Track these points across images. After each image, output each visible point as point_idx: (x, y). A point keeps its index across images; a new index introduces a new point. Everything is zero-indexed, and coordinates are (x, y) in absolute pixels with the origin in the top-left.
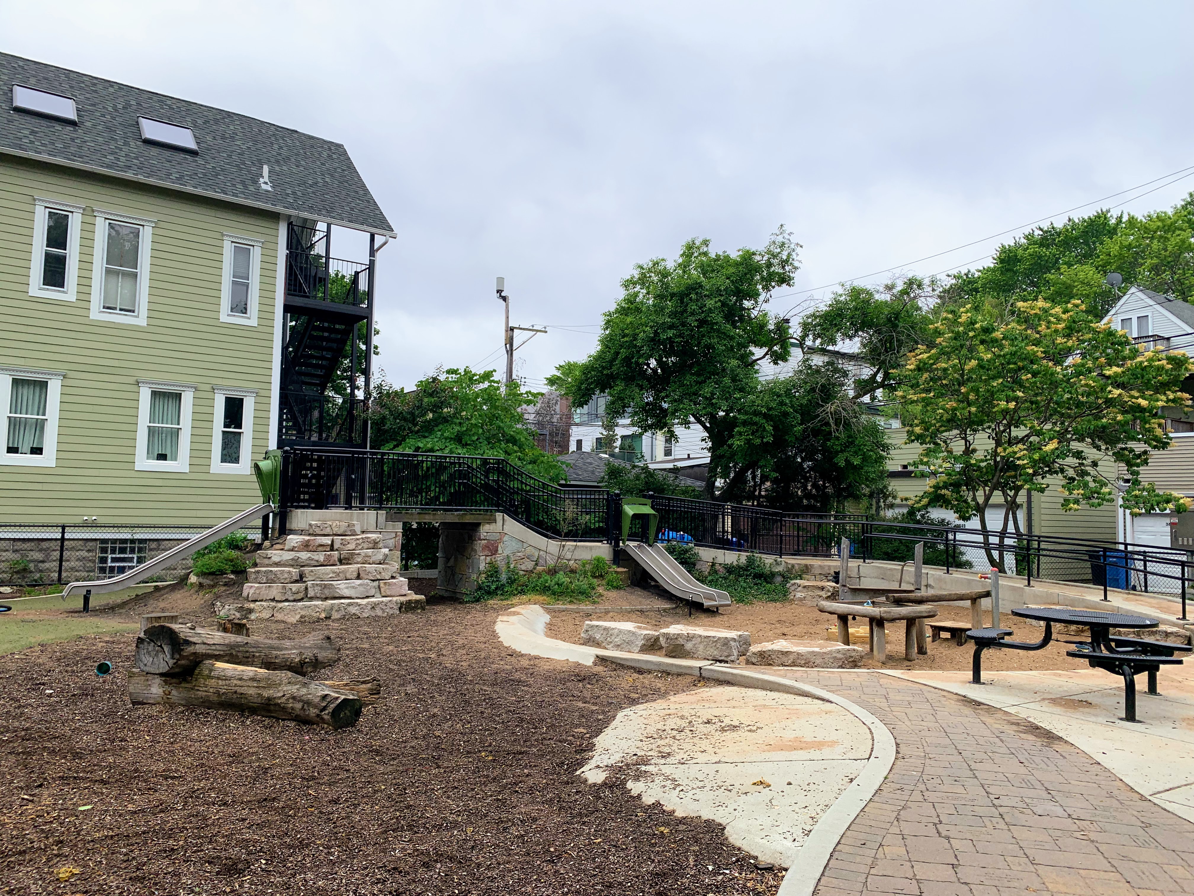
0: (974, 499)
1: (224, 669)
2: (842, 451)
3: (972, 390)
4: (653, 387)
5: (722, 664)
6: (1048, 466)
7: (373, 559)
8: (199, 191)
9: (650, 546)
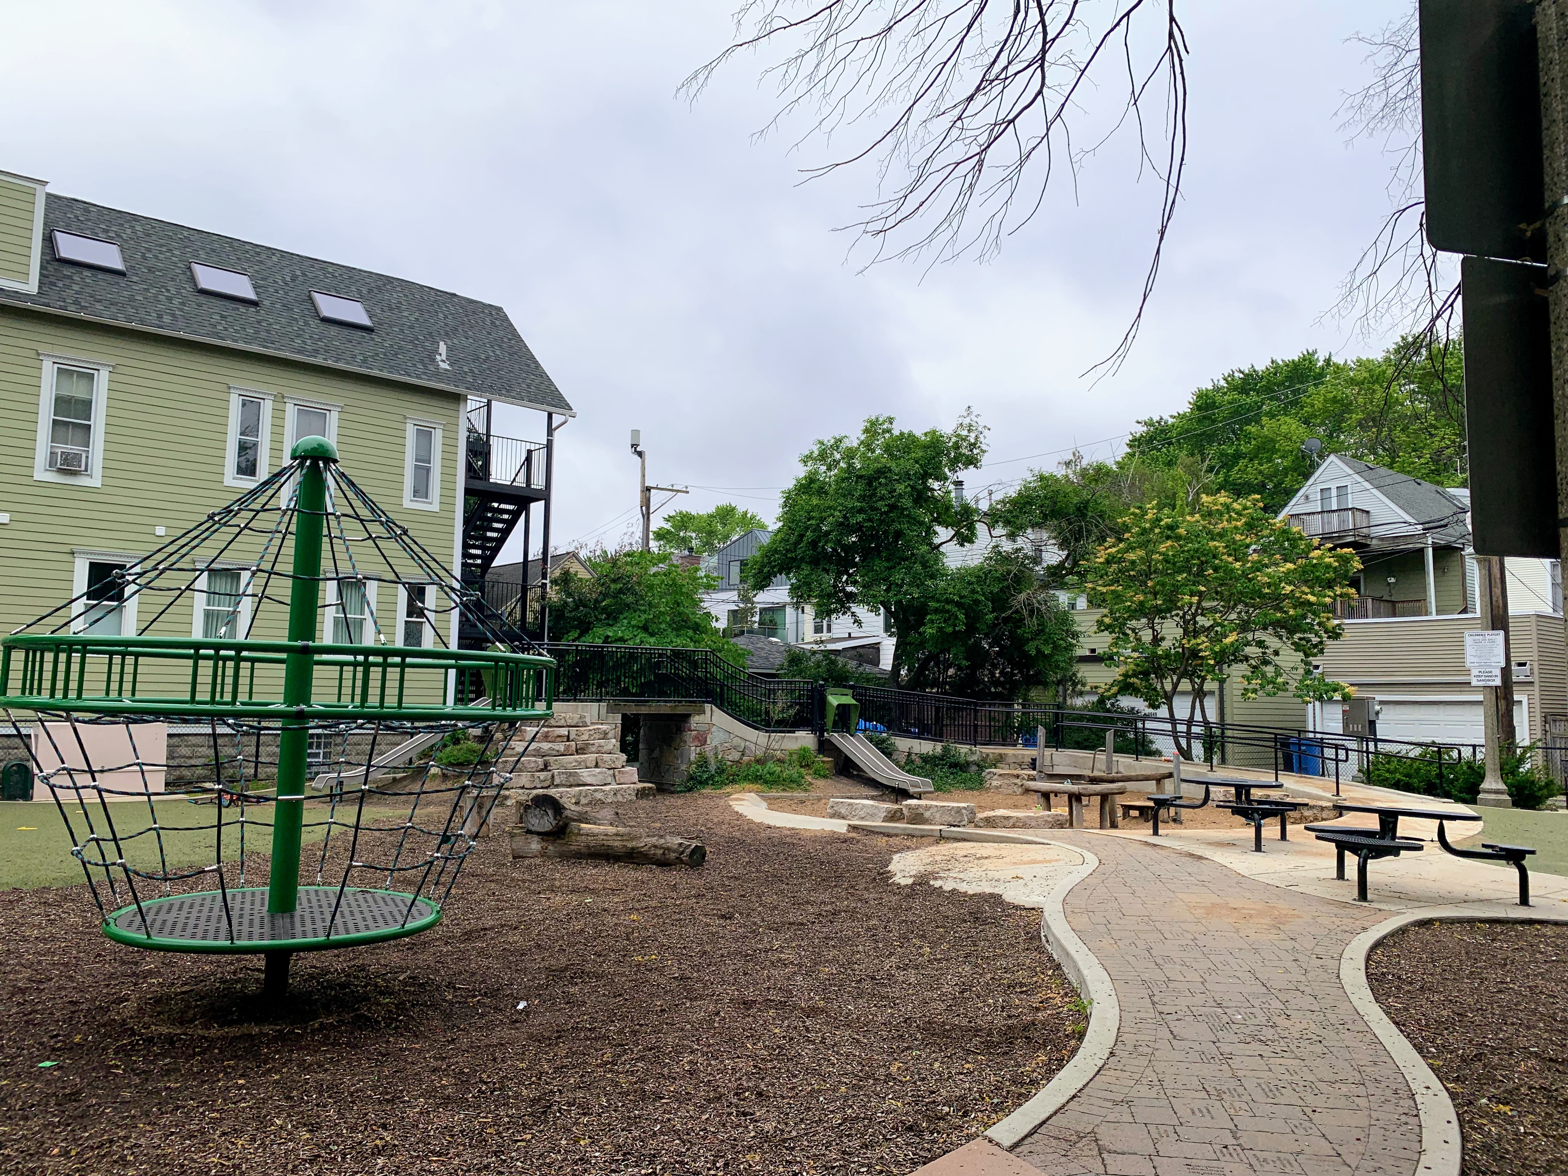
0: (1163, 687)
1: (589, 829)
2: (1032, 639)
5: (957, 827)
7: (605, 749)
8: (385, 374)
9: (853, 736)
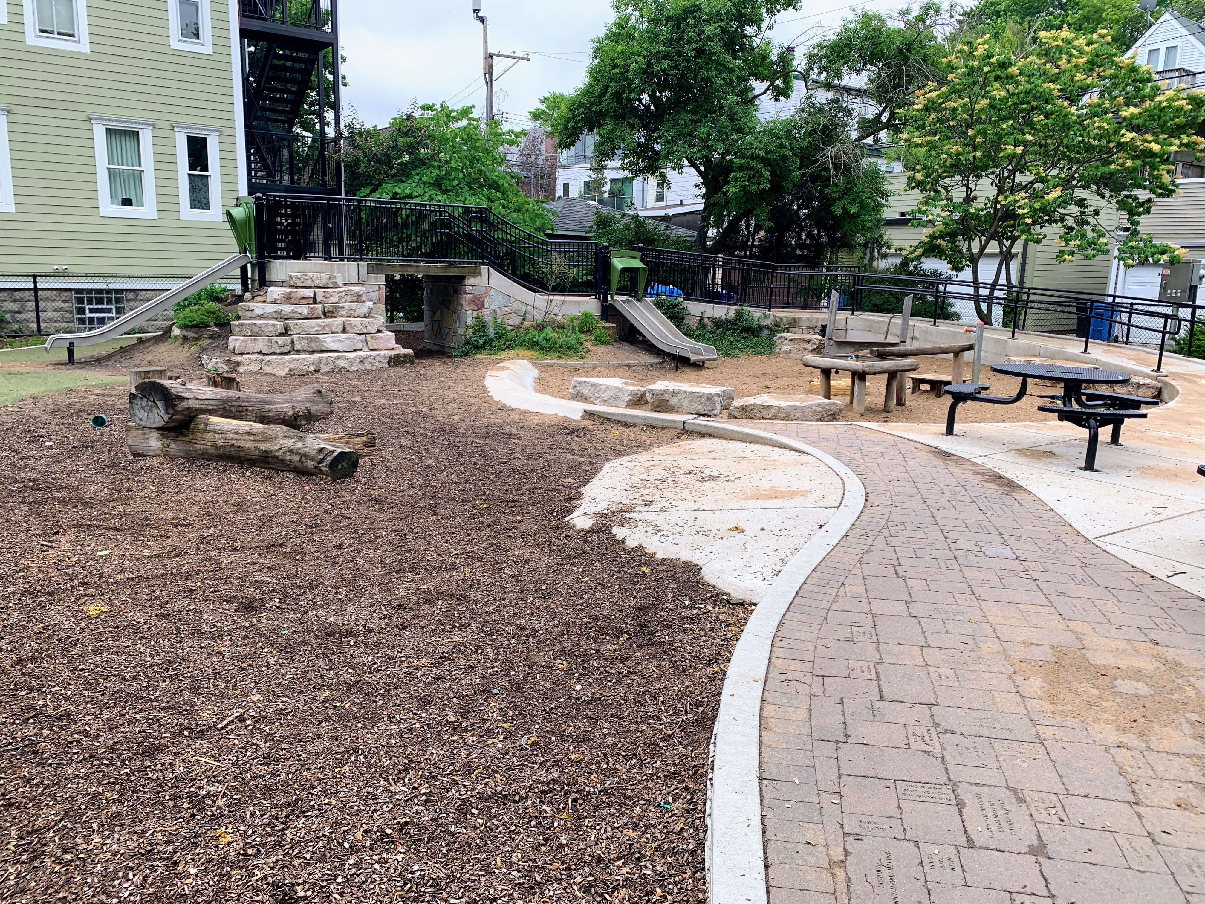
1: (219, 424)
2: (840, 199)
3: (980, 132)
4: (644, 127)
5: (706, 418)
6: (1048, 215)
7: (358, 312)
9: (639, 300)
